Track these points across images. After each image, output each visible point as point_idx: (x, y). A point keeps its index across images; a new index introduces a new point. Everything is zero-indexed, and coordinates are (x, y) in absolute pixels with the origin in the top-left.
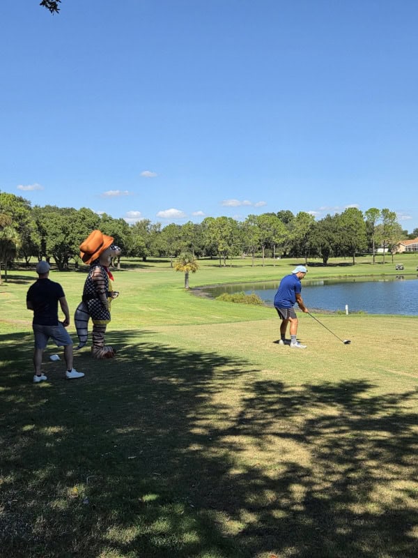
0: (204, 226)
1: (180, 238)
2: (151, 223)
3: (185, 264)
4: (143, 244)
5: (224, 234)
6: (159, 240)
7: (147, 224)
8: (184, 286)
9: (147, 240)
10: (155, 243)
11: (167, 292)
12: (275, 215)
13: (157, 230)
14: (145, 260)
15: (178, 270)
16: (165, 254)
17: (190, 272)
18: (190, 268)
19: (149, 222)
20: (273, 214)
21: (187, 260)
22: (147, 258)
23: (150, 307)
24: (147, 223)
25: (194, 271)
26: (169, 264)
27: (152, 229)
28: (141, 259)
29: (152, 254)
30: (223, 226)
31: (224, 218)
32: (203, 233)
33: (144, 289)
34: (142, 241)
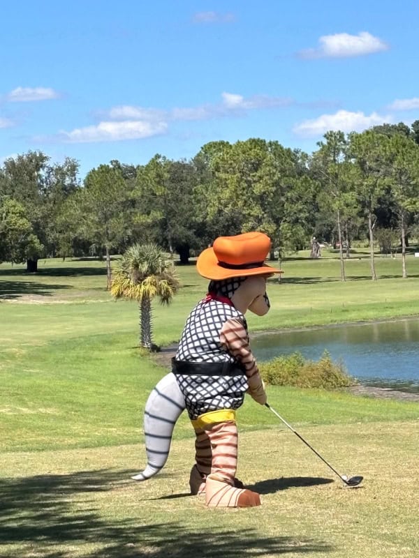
0: (202, 167)
1: (133, 203)
2: (49, 163)
3: (140, 279)
4: (25, 224)
5: (258, 189)
6: (72, 210)
7: (38, 167)
8: (138, 342)
9: (38, 212)
10: (60, 220)
11: (88, 359)
12: (407, 131)
13: (68, 181)
14: (32, 269)
15: (119, 296)
16: (87, 252)
17: (155, 301)
18: (153, 290)
19: (42, 158)
20: (402, 128)
21: (144, 267)
22: (41, 264)
23: (24, 404)
24: (37, 161)
25: (166, 298)
26: (100, 281)
27: (54, 179)
28: (24, 266)
29: (52, 251)
30: (256, 167)
31: (256, 143)
32: (200, 187)
33: (24, 352)
34: (22, 215)
